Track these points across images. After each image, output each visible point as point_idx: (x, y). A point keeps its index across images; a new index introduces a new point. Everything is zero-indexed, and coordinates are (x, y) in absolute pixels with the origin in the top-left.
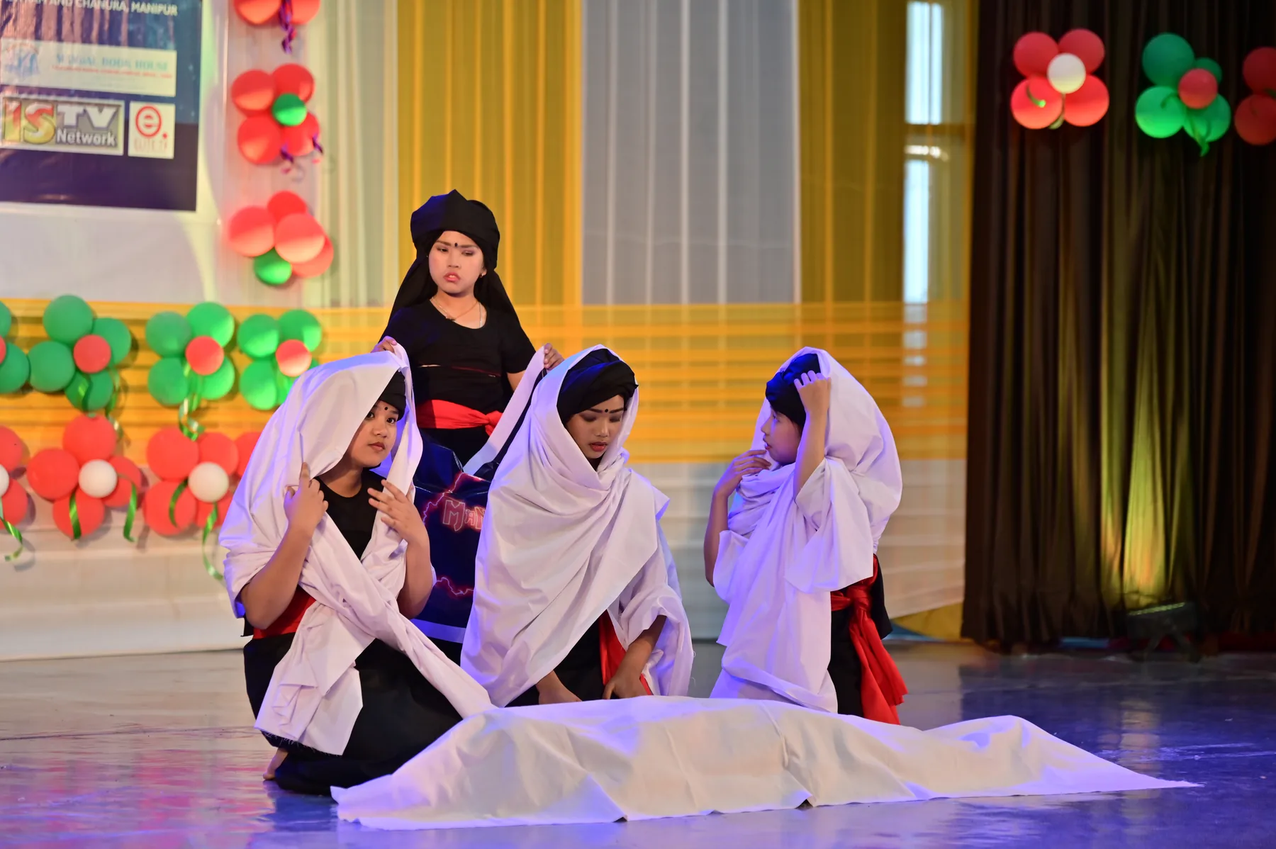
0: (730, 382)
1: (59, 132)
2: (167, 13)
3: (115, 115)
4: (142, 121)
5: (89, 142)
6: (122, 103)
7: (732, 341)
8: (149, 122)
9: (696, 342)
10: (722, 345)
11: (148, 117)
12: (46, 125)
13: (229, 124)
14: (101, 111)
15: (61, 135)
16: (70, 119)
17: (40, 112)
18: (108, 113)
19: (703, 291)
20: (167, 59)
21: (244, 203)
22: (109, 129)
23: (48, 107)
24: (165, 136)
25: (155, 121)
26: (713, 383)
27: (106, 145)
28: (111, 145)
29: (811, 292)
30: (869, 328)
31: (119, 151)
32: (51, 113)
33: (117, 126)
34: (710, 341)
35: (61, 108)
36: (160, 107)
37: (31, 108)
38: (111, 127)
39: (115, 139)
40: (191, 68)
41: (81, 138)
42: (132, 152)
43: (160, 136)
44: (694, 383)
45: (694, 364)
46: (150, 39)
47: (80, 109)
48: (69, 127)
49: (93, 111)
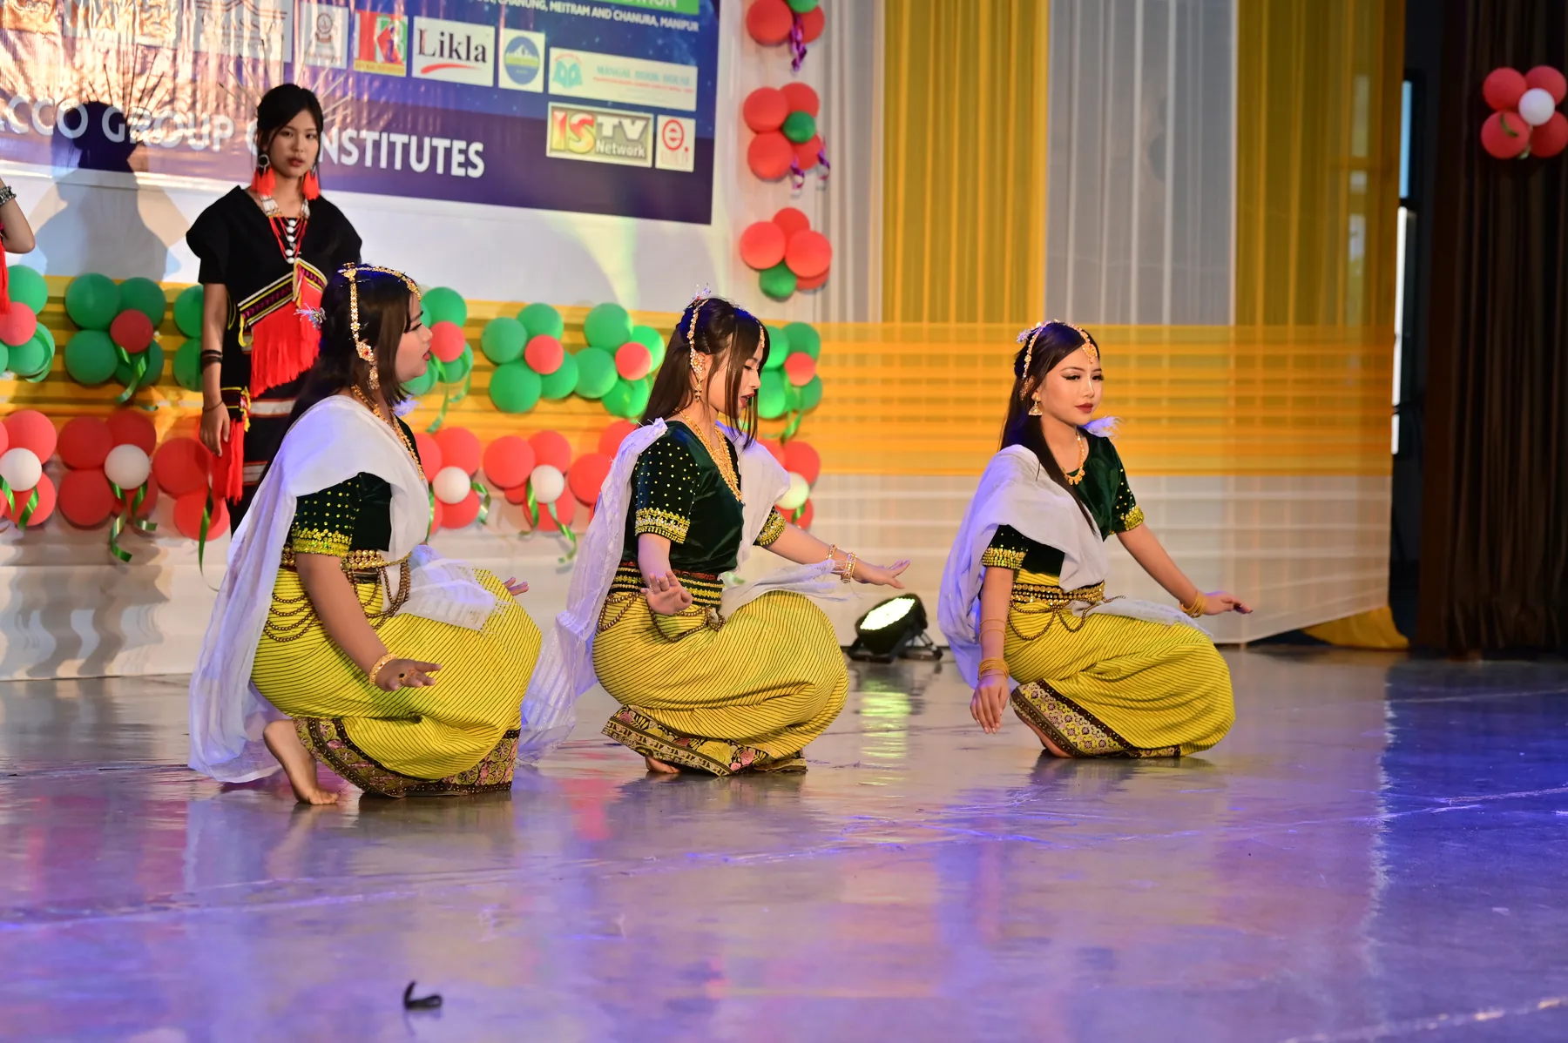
0: (1172, 400)
1: (598, 142)
2: (690, 29)
3: (646, 127)
4: (668, 135)
5: (624, 153)
6: (651, 116)
7: (1175, 360)
8: (674, 135)
9: (1142, 360)
10: (1165, 363)
11: (673, 130)
12: (588, 135)
13: (740, 140)
14: (633, 123)
15: (600, 146)
16: (607, 131)
17: (583, 122)
18: (640, 124)
19: (1150, 312)
20: (690, 73)
21: (753, 219)
22: (639, 141)
23: (588, 117)
24: (686, 149)
25: (678, 135)
26: (1157, 400)
27: (637, 157)
28: (641, 157)
29: (1245, 316)
30: (1292, 351)
31: (648, 164)
32: (591, 123)
33: (646, 140)
34: (1155, 360)
35: (600, 119)
36: (683, 121)
37: (576, 119)
38: (642, 139)
39: (645, 151)
40: (709, 83)
41: (616, 150)
42: (659, 165)
43: (682, 150)
44: (1141, 400)
45: (1140, 382)
46: (676, 53)
47: (615, 121)
48: (606, 138)
49: (627, 123)
